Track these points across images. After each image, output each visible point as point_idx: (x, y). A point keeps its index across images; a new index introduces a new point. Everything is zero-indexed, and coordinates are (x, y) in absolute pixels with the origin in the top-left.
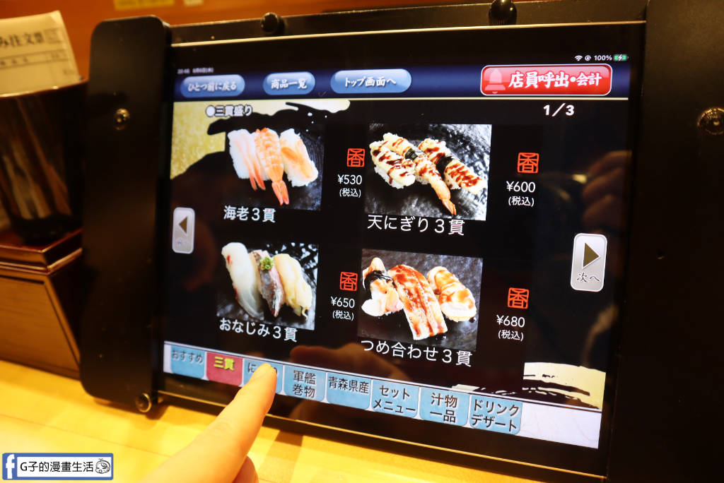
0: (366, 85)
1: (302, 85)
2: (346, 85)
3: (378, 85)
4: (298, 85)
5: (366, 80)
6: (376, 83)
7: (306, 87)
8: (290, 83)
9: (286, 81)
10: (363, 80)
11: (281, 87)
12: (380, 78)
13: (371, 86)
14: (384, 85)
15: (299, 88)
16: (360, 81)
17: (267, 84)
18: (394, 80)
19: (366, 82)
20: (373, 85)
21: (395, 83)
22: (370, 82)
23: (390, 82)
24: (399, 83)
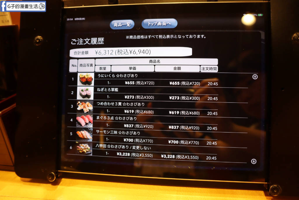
0: (158, 25)
1: (128, 25)
2: (149, 25)
3: (163, 25)
4: (127, 25)
5: (157, 23)
6: (162, 24)
7: (130, 26)
8: (123, 24)
9: (121, 23)
10: (156, 23)
11: (118, 26)
12: (164, 22)
13: (160, 25)
14: (165, 25)
15: (127, 26)
16: (155, 24)
17: (111, 25)
18: (170, 23)
19: (158, 24)
20: (161, 25)
21: (170, 24)
22: (159, 24)
23: (168, 24)
24: (172, 24)
